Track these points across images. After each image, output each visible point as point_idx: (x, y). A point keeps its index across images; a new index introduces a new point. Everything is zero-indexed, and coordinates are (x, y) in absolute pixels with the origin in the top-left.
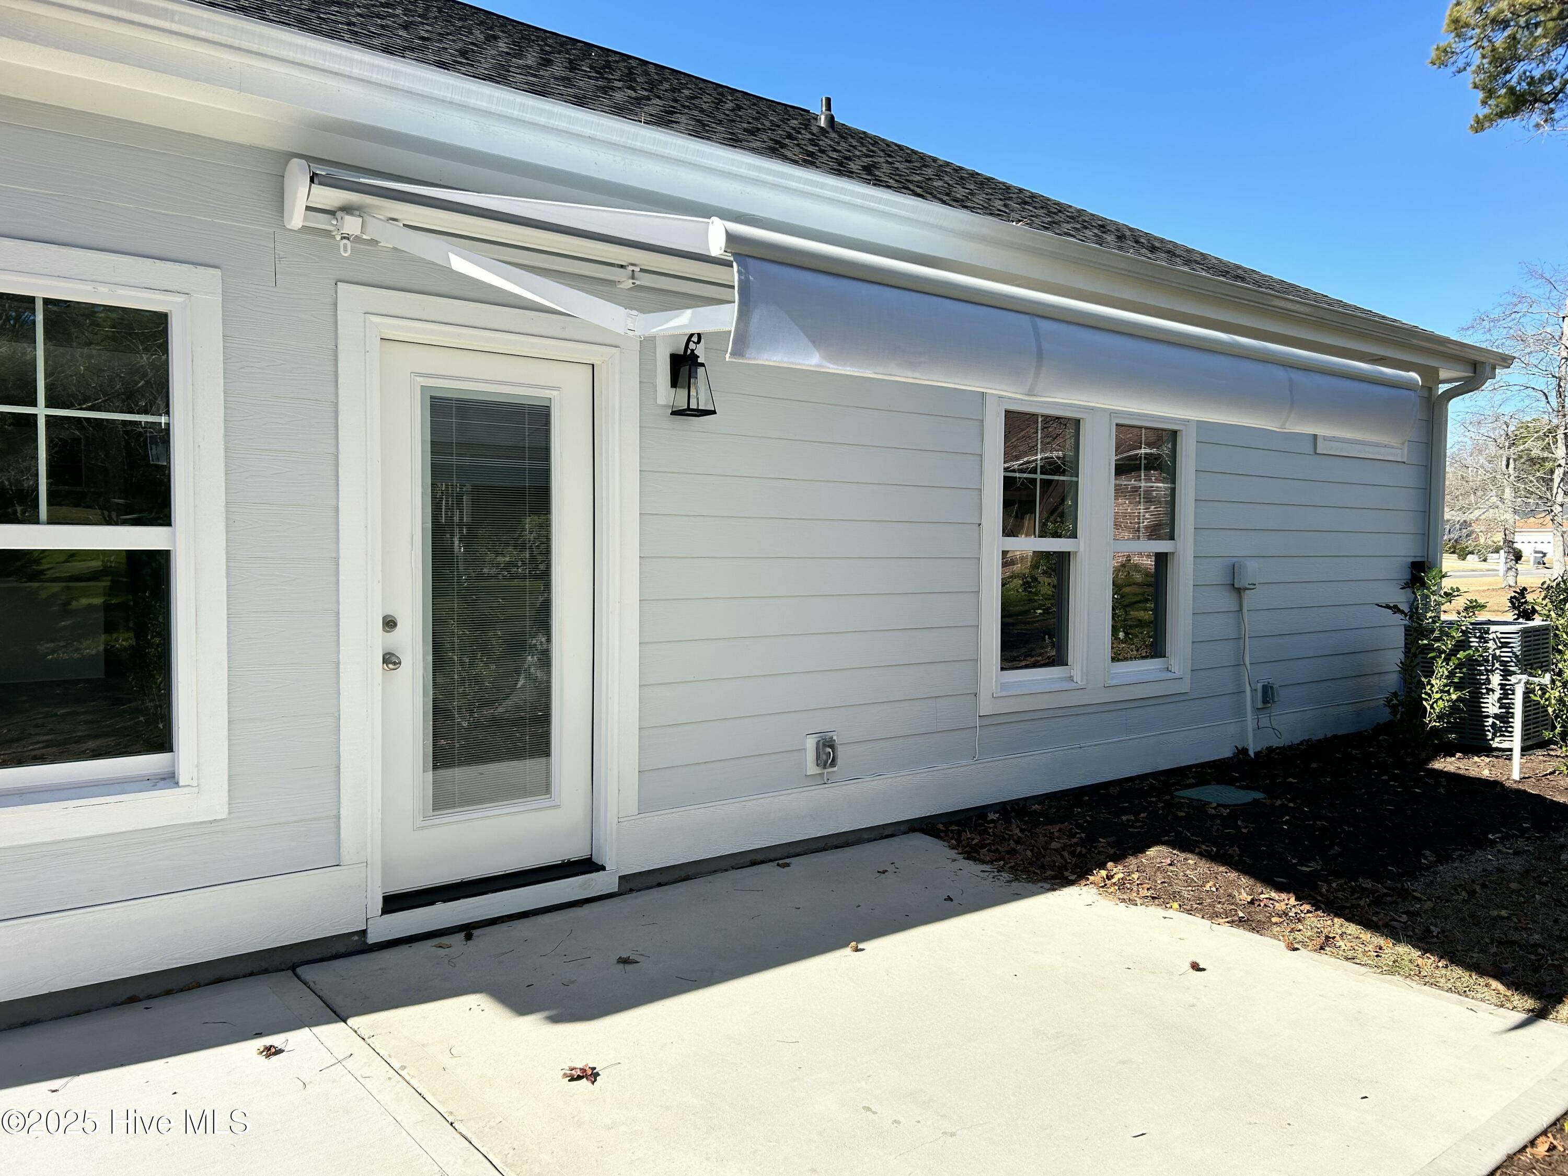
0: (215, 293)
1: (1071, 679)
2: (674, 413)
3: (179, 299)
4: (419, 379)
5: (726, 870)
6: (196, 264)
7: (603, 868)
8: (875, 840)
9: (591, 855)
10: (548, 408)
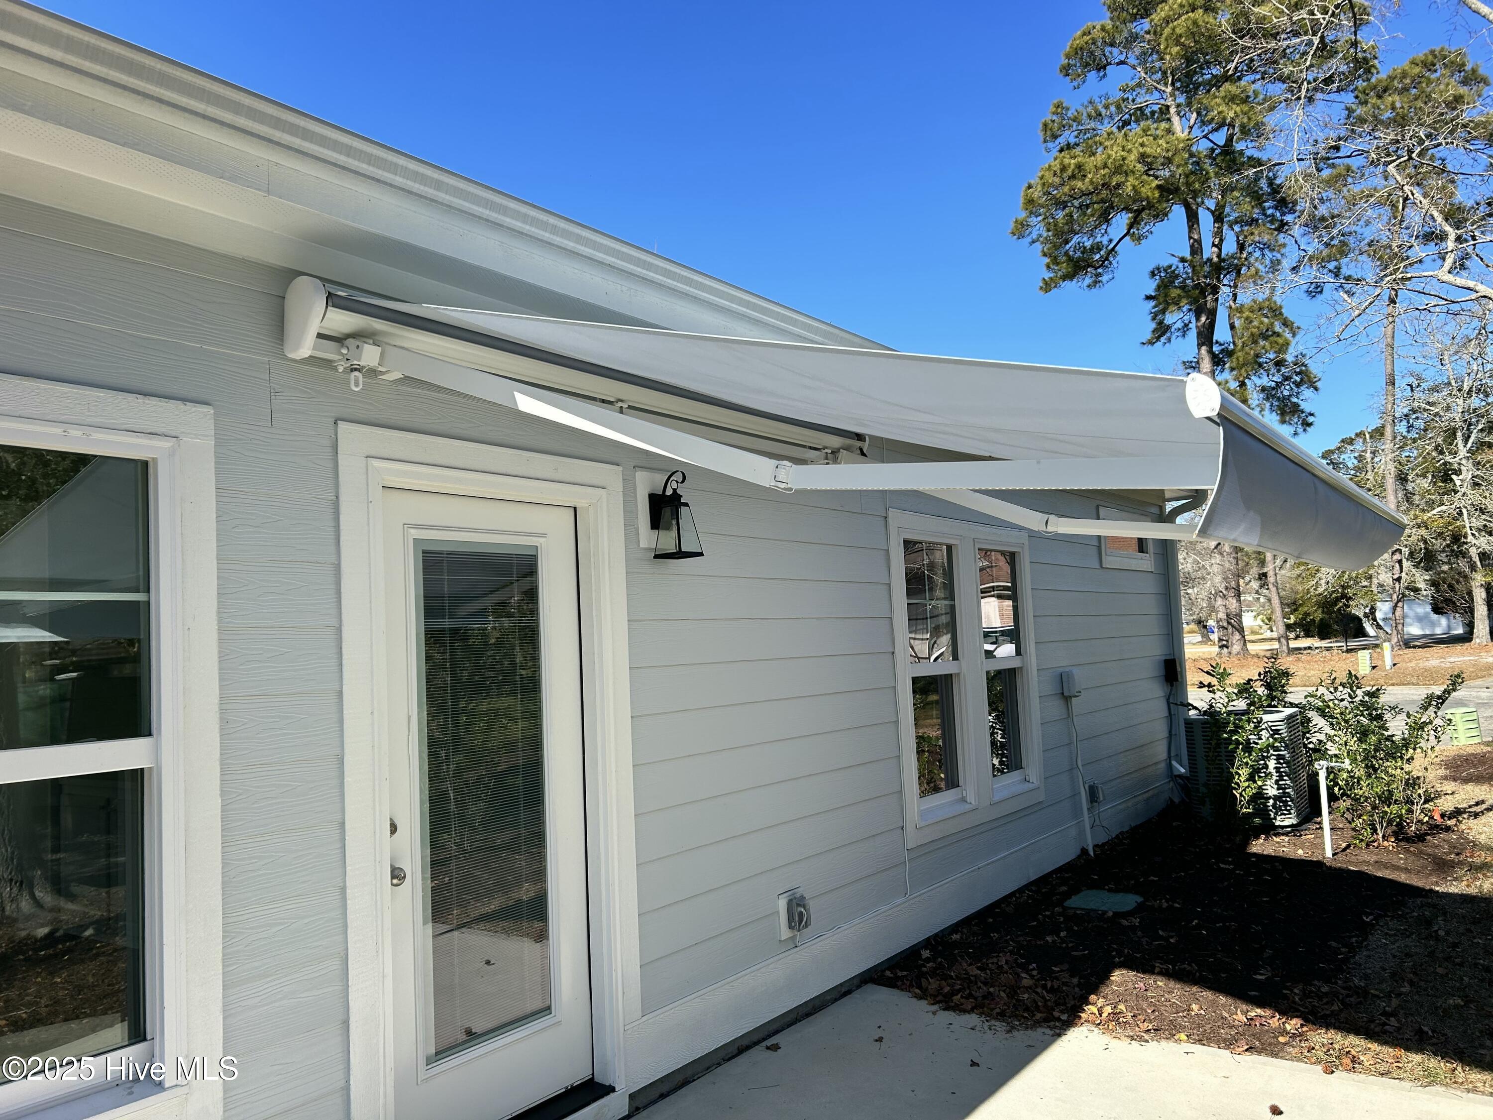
0: (207, 436)
1: (963, 800)
2: (656, 557)
3: (166, 444)
4: (412, 531)
5: (719, 1064)
6: (185, 400)
7: (612, 1089)
8: (836, 1000)
9: (593, 1074)
10: (535, 557)
